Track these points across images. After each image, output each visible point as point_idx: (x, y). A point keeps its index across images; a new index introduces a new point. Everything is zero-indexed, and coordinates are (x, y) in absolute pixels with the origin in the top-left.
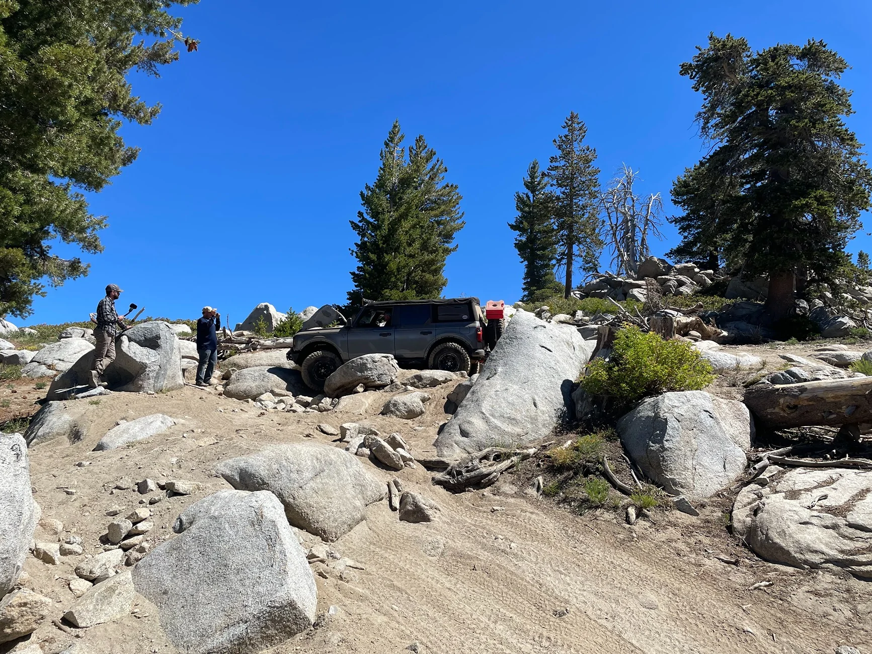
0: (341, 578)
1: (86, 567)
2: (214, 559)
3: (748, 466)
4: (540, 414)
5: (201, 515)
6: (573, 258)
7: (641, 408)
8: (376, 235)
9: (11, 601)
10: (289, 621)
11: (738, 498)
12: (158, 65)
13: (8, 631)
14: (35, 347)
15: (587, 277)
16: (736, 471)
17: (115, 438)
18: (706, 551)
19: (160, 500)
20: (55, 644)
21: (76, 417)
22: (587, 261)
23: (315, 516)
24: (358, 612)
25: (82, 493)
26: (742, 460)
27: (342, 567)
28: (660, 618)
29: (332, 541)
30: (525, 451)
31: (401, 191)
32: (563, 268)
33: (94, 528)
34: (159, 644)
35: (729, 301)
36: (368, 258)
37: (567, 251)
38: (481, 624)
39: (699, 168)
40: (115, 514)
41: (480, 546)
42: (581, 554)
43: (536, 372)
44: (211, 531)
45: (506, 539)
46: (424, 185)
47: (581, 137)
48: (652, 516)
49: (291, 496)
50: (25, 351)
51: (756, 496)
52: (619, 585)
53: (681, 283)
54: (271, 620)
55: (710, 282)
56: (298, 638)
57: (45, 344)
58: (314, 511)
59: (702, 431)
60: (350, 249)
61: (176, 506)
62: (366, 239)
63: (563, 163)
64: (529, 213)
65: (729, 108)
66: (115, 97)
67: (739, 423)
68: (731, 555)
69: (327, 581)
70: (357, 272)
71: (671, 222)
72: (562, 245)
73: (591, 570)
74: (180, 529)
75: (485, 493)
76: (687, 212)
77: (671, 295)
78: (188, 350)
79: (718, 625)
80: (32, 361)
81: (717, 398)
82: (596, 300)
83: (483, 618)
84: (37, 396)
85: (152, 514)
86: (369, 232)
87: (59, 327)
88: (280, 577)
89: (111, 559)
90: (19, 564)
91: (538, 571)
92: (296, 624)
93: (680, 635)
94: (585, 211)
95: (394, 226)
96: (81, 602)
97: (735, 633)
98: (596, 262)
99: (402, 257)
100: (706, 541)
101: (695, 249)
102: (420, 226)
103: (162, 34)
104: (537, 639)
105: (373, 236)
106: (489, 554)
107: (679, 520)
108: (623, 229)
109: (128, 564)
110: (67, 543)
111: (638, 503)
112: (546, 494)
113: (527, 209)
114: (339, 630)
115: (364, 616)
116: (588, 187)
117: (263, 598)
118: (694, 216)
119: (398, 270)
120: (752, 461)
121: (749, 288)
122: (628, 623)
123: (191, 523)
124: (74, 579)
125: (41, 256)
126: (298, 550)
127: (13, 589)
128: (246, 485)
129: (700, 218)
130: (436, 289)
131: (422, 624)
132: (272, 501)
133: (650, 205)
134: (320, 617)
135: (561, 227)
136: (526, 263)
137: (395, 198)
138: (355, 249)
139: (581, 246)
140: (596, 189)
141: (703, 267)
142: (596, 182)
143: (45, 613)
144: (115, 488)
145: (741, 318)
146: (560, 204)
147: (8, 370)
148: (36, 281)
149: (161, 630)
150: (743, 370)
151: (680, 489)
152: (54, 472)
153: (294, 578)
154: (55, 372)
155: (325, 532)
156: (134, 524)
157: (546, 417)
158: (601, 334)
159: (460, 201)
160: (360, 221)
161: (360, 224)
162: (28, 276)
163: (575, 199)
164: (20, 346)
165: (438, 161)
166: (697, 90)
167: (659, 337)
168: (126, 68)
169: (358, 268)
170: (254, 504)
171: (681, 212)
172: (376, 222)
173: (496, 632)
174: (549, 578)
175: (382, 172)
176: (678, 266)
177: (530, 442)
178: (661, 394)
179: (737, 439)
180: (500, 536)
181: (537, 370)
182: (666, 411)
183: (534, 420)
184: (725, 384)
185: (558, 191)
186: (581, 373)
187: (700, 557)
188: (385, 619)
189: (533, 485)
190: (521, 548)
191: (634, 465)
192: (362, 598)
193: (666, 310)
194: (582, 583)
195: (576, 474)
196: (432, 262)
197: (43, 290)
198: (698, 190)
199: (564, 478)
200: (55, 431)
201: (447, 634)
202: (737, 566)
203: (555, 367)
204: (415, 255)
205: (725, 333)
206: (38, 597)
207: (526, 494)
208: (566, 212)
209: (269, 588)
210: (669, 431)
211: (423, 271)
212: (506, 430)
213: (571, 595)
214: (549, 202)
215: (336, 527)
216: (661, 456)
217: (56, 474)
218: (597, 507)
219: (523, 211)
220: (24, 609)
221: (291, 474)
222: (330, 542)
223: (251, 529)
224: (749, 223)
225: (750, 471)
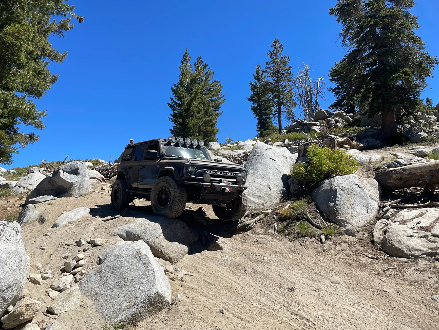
0: (182, 280)
1: (55, 285)
2: (118, 276)
3: (379, 210)
4: (273, 193)
5: (110, 255)
6: (281, 113)
7: (323, 185)
8: (181, 109)
9: (21, 304)
10: (158, 303)
11: (376, 226)
12: (64, 31)
13: (21, 318)
14: (16, 179)
15: (289, 122)
16: (373, 213)
17: (62, 221)
18: (361, 254)
19: (88, 249)
20: (45, 323)
21: (41, 212)
22: (288, 114)
23: (166, 251)
24: (192, 296)
25: (49, 249)
26: (376, 207)
27: (182, 275)
28: (341, 288)
29: (175, 263)
30: (267, 211)
31: (192, 86)
32: (277, 118)
33: (57, 265)
34: (96, 319)
35: (362, 129)
36: (178, 121)
37: (278, 110)
38: (253, 298)
39: (343, 62)
40: (66, 258)
41: (248, 260)
42: (299, 260)
43: (269, 172)
44: (116, 262)
45: (261, 255)
46: (203, 82)
47: (281, 51)
48: (333, 239)
49: (153, 242)
50: (11, 181)
51: (384, 225)
52: (320, 274)
53: (337, 122)
54: (150, 303)
55: (352, 120)
56: (164, 311)
57: (21, 177)
58: (164, 249)
59: (355, 195)
60: (168, 118)
61: (97, 251)
62: (176, 112)
63: (273, 65)
64: (257, 92)
65: (356, 30)
66: (44, 50)
67: (373, 189)
68: (374, 255)
69: (175, 282)
70: (173, 129)
71: (330, 90)
72: (276, 107)
73: (305, 267)
74: (100, 262)
75: (248, 234)
76: (338, 85)
77: (332, 128)
78: (93, 175)
79: (371, 289)
80: (16, 186)
81: (361, 177)
82: (295, 133)
83: (254, 295)
84: (20, 203)
85: (85, 256)
86: (177, 108)
87: (27, 168)
88: (152, 282)
89: (67, 280)
90: (23, 286)
91: (278, 270)
92: (162, 304)
93: (352, 296)
94: (286, 88)
95: (190, 104)
96: (55, 302)
97: (380, 293)
98: (293, 114)
99: (195, 119)
100: (361, 249)
101: (343, 104)
102: (203, 103)
103: (65, 15)
104: (281, 303)
105: (179, 110)
106: (253, 263)
107: (346, 239)
108: (306, 96)
109: (76, 281)
110: (45, 273)
111: (325, 233)
112: (279, 232)
113: (256, 90)
114: (184, 306)
115: (195, 298)
116: (287, 76)
117: (145, 293)
118: (341, 87)
119: (194, 126)
120: (381, 207)
121: (372, 121)
122: (326, 292)
123: (105, 259)
124: (50, 291)
125: (14, 133)
126: (159, 268)
127: (21, 298)
128: (130, 238)
129: (344, 87)
130: (213, 134)
131: (224, 299)
132: (144, 245)
133: (319, 83)
134: (174, 300)
135: (274, 98)
136: (258, 117)
137: (189, 89)
138: (171, 117)
139: (285, 107)
140: (291, 77)
141: (347, 112)
142: (290, 73)
143: (38, 308)
144: (65, 245)
145: (369, 137)
146: (273, 86)
147: (4, 191)
148: (13, 146)
149: (96, 312)
150: (373, 162)
151: (346, 224)
152: (34, 239)
153: (159, 282)
154: (28, 191)
155: (171, 259)
156: (77, 262)
157: (275, 193)
158: (300, 150)
159: (222, 89)
160: (172, 103)
161: (173, 104)
162: (9, 144)
163: (280, 83)
164: (8, 179)
165: (209, 69)
166: (339, 22)
167: (329, 149)
168: (48, 34)
169: (173, 127)
170: (136, 247)
171: (334, 85)
172: (180, 103)
173: (261, 301)
174: (284, 273)
175: (181, 77)
176: (335, 113)
177: (269, 206)
178: (333, 177)
179: (373, 197)
180: (258, 254)
181: (269, 171)
182: (336, 186)
183: (269, 196)
184: (364, 170)
185: (271, 80)
186: (291, 170)
187: (359, 257)
188: (206, 299)
189: (272, 228)
190: (269, 259)
191: (322, 214)
192: (193, 289)
193: (330, 136)
194: (301, 274)
195: (293, 221)
196: (210, 121)
197: (17, 150)
198: (343, 73)
199: (287, 223)
200: (31, 219)
201: (237, 304)
202: (378, 260)
203: (278, 169)
204: (201, 118)
205: (362, 145)
206: (34, 301)
207: (269, 232)
208: (276, 90)
209: (147, 288)
210: (338, 196)
211: (206, 126)
212: (256, 201)
213: (296, 280)
214: (267, 86)
215: (176, 256)
216: (335, 209)
217: (35, 240)
218: (305, 236)
219: (254, 91)
220: (28, 307)
221: (152, 232)
222: (174, 264)
223: (135, 260)
224: (369, 88)
225: (381, 212)
